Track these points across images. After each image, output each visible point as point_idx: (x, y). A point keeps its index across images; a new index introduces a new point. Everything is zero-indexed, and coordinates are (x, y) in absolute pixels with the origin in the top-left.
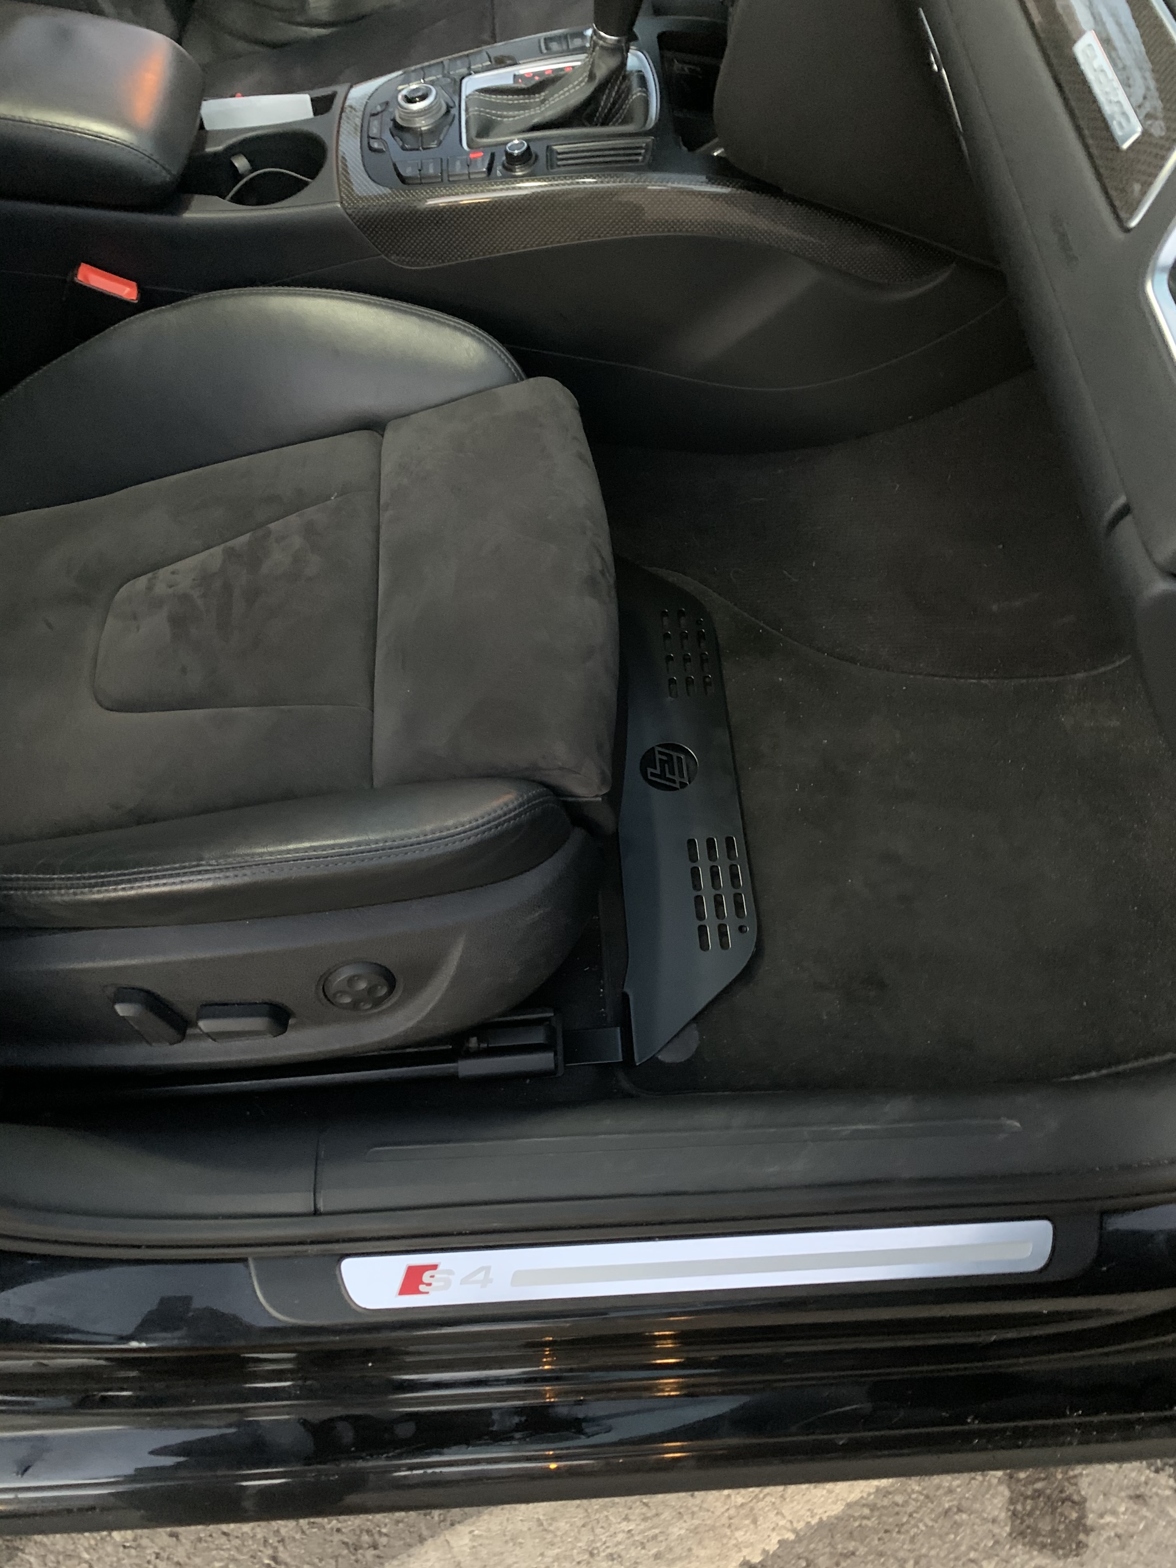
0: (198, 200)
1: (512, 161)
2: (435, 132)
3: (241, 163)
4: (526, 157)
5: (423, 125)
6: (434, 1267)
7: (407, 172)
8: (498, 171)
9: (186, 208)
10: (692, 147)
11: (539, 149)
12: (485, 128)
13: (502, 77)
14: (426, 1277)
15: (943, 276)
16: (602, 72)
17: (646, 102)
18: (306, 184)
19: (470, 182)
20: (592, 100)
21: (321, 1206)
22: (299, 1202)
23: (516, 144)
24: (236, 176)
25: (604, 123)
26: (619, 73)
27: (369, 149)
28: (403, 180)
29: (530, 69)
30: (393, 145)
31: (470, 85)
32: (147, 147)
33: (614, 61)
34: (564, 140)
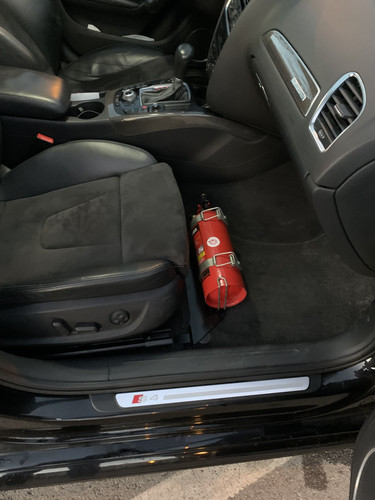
0: (70, 118)
1: (154, 108)
2: (133, 102)
3: (81, 109)
4: (158, 108)
8: (151, 111)
9: (67, 120)
10: (200, 106)
11: (161, 106)
13: (149, 89)
15: (264, 138)
16: (177, 88)
17: (188, 95)
18: (98, 115)
20: (174, 94)
23: (155, 104)
24: (79, 112)
25: (177, 100)
27: (116, 105)
28: (125, 113)
29: (157, 87)
30: (122, 105)
31: (142, 91)
33: (180, 85)
34: (167, 104)
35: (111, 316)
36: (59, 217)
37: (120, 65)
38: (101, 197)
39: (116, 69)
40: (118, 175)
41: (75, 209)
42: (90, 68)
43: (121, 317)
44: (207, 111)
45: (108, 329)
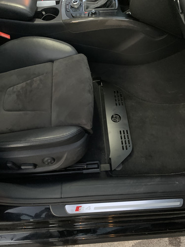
0: (37, 19)
3: (44, 13)
4: (95, 13)
5: (76, 7)
6: (81, 206)
7: (74, 15)
8: (90, 15)
9: (35, 21)
10: (123, 12)
11: (97, 12)
12: (87, 8)
14: (80, 208)
17: (116, 4)
18: (55, 17)
19: (85, 17)
20: (106, 3)
21: (62, 197)
22: (59, 196)
23: (93, 11)
24: (43, 15)
25: (108, 7)
27: (66, 11)
28: (73, 17)
30: (71, 10)
32: (28, 10)
34: (101, 10)
35: (43, 160)
36: (15, 90)
43: (49, 161)
45: (42, 166)
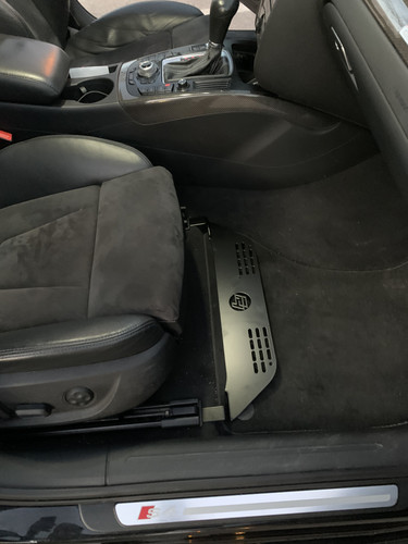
0: (68, 101)
1: (180, 86)
2: (153, 77)
3: (83, 89)
4: (186, 85)
5: (148, 75)
6: (153, 507)
7: (143, 91)
8: (176, 90)
9: (63, 104)
10: (245, 81)
11: (190, 83)
12: (171, 76)
13: (177, 59)
14: (149, 511)
15: (336, 126)
16: (212, 57)
17: (228, 67)
18: (106, 96)
19: (165, 94)
20: (209, 66)
21: (108, 483)
22: (99, 481)
23: (182, 81)
24: (81, 94)
25: (214, 73)
26: (218, 57)
27: (129, 83)
28: (141, 94)
29: (186, 57)
30: (138, 82)
31: (165, 62)
32: (49, 82)
33: (216, 53)
34: (199, 80)
35: (65, 395)
36: (16, 244)
37: (143, 30)
38: (72, 215)
39: (139, 35)
40: (98, 183)
41: (35, 232)
42: (106, 36)
43: (80, 396)
44: (256, 89)
45: (65, 411)
